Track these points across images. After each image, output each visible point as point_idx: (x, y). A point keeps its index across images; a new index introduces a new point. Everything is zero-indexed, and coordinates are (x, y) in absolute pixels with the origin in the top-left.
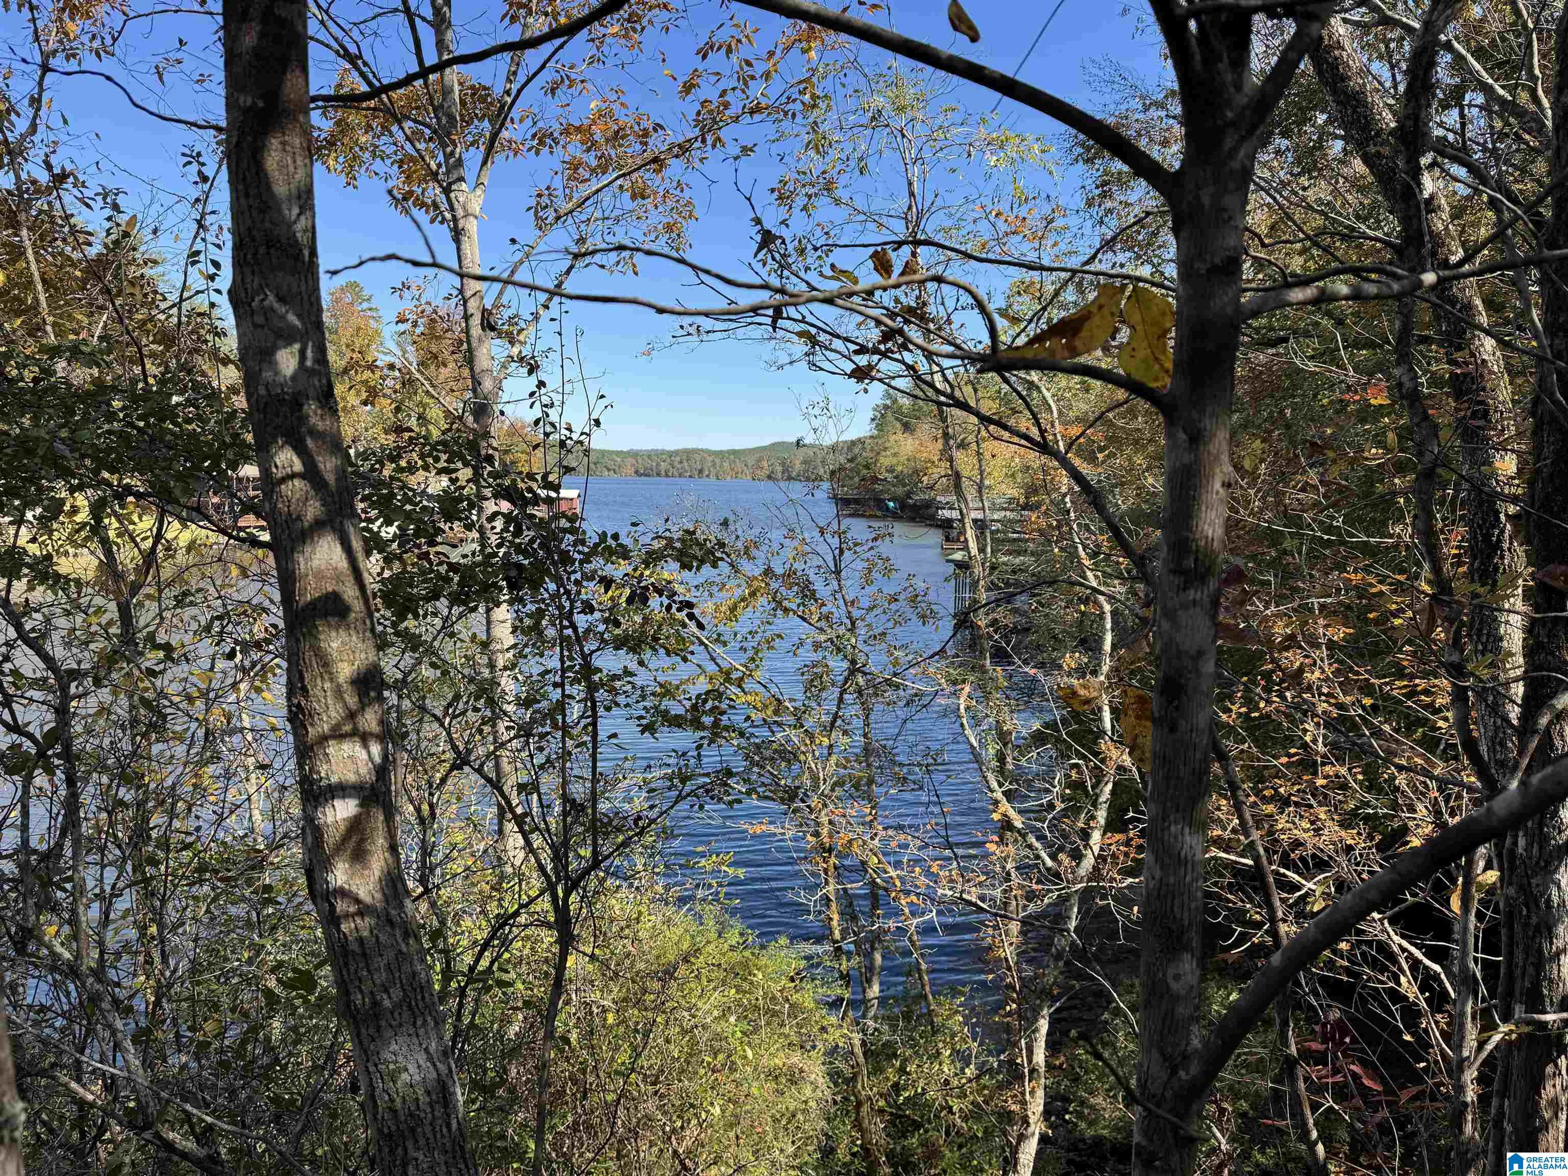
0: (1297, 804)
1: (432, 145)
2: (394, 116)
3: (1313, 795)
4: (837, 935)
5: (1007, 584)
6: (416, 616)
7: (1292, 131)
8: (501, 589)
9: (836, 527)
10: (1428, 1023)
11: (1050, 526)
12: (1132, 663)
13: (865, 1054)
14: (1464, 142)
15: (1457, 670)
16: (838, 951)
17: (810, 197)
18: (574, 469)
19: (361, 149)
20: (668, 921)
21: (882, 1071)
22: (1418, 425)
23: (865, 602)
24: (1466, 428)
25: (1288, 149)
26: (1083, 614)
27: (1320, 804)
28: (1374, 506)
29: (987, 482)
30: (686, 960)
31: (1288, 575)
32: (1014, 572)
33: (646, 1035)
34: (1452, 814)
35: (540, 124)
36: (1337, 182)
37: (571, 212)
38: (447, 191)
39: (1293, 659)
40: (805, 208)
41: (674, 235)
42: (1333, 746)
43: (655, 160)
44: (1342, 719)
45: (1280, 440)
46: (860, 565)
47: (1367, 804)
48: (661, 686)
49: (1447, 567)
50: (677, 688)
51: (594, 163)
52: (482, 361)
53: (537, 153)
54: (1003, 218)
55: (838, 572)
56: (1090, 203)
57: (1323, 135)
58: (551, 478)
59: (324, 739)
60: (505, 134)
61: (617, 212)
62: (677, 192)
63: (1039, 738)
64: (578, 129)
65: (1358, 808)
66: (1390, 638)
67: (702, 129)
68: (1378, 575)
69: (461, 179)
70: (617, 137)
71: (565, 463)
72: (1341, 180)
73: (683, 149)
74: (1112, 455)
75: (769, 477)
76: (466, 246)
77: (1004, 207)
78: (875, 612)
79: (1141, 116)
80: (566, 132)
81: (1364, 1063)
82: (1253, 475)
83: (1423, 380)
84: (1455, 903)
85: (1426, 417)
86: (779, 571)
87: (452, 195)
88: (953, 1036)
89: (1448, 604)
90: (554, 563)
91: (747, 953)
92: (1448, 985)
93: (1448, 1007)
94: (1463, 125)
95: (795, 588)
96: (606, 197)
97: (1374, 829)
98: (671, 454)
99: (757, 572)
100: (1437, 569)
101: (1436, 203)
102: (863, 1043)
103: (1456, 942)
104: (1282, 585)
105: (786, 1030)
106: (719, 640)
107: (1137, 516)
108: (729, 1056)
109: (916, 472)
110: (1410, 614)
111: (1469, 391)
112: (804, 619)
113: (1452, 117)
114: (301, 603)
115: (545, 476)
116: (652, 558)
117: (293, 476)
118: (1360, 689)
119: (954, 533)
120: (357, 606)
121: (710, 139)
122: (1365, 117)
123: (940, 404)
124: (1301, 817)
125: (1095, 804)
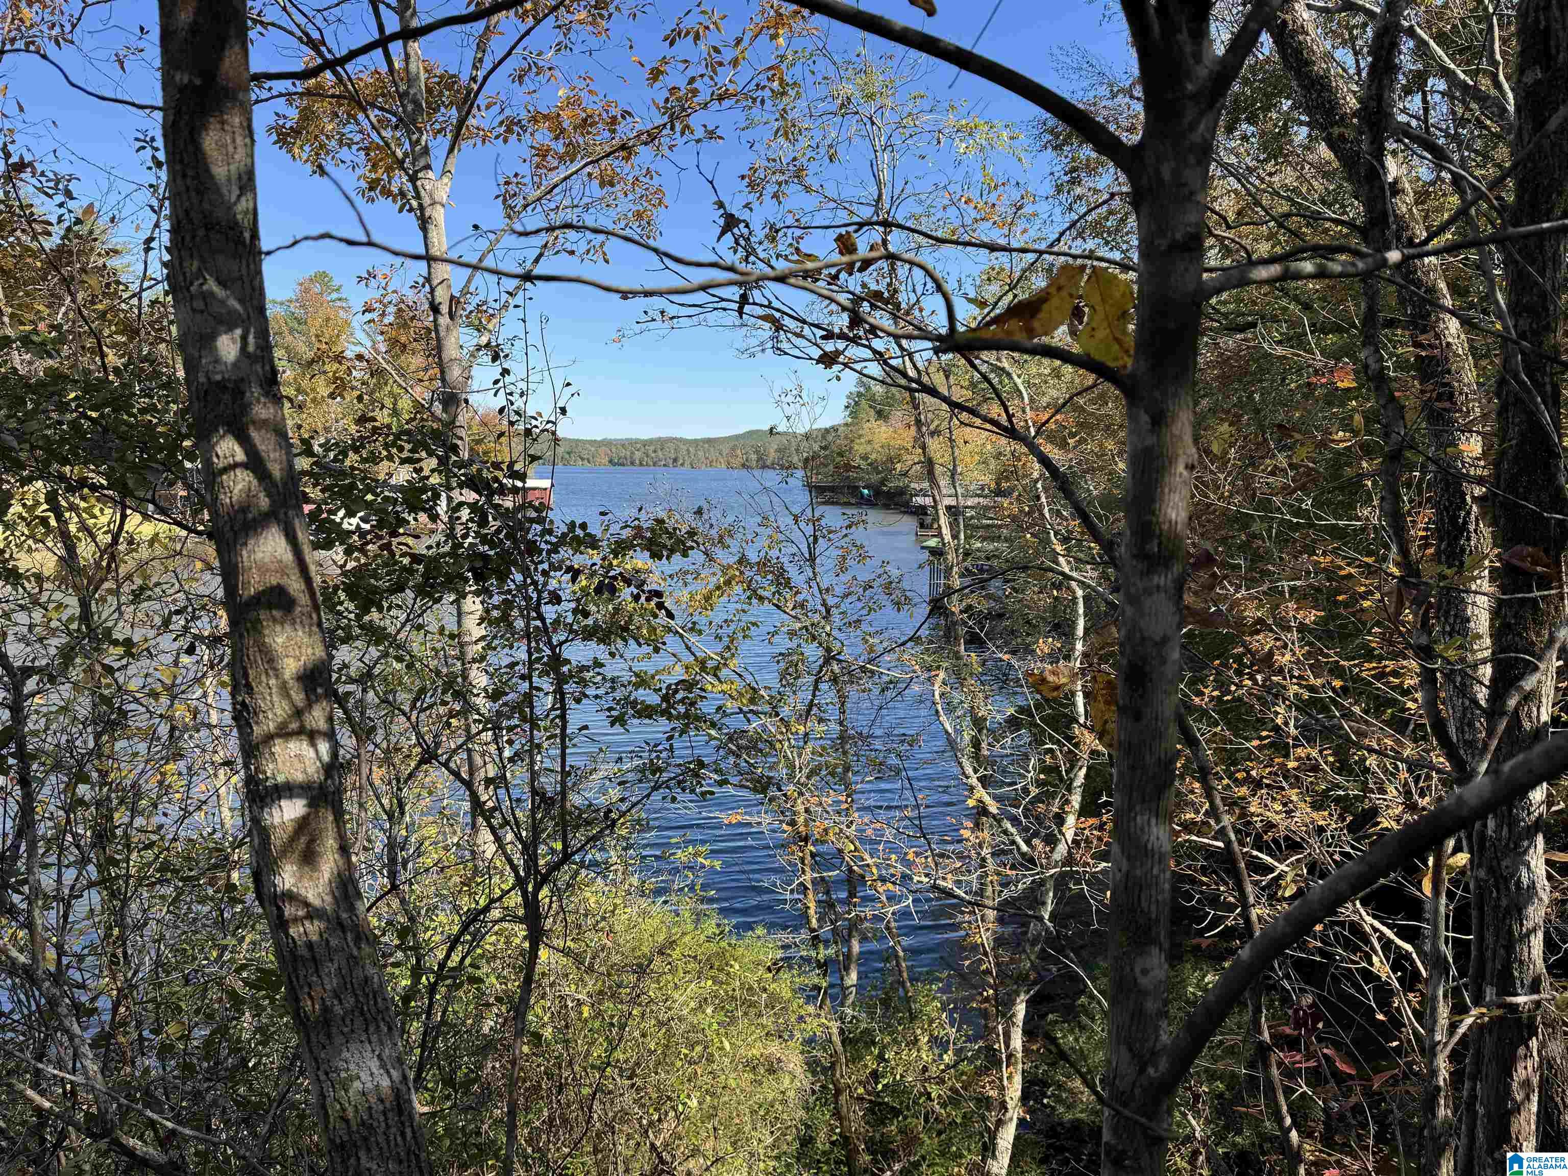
0: (1268, 786)
1: (398, 134)
2: (359, 103)
3: (1285, 777)
4: (814, 923)
5: (981, 571)
6: (380, 609)
7: (1257, 116)
8: (466, 580)
9: (810, 515)
10: (1401, 1002)
11: (1021, 511)
12: (1102, 648)
13: (843, 1042)
14: (1427, 128)
15: (1425, 653)
16: (816, 940)
17: (780, 184)
18: (539, 458)
19: (328, 137)
20: (644, 913)
21: (861, 1059)
22: (1384, 407)
23: (839, 590)
24: (1432, 410)
25: (1253, 135)
26: (1056, 598)
27: (1292, 786)
28: (1341, 489)
29: (959, 470)
30: (661, 953)
31: (1257, 558)
32: (988, 559)
33: (622, 1027)
34: (1422, 795)
35: (508, 112)
36: (1303, 168)
37: (539, 199)
38: (413, 179)
39: (1263, 642)
40: (775, 196)
41: (643, 223)
42: (1303, 728)
43: (623, 147)
44: (1313, 702)
45: (1248, 425)
46: (835, 553)
47: (1338, 786)
48: (637, 675)
49: (1414, 549)
50: (653, 677)
51: (562, 150)
52: (451, 351)
53: (505, 141)
54: (972, 205)
55: (812, 559)
56: (1059, 189)
57: (1288, 120)
58: (517, 467)
59: (269, 738)
60: (472, 121)
61: (586, 200)
62: (647, 180)
63: (1013, 723)
64: (546, 117)
65: (1328, 790)
66: (1359, 620)
67: (671, 116)
68: (1345, 558)
69: (428, 167)
70: (586, 124)
71: (531, 452)
72: (1307, 167)
73: (651, 137)
74: (1082, 441)
75: (743, 466)
76: (433, 234)
77: (974, 194)
78: (849, 600)
79: (1109, 103)
80: (534, 119)
81: (1338, 1045)
82: (1223, 460)
83: (1390, 364)
84: (1427, 886)
85: (1392, 399)
86: (753, 557)
87: (419, 183)
88: (931, 1022)
89: (1416, 586)
90: (521, 553)
91: (723, 944)
92: (1419, 964)
93: (1420, 986)
94: (1426, 110)
95: (770, 577)
96: (576, 184)
97: (1345, 810)
98: (645, 443)
99: (733, 560)
100: (1404, 551)
101: (1400, 186)
102: (842, 1031)
103: (1427, 921)
104: (1250, 569)
105: (764, 1020)
106: (694, 629)
107: (1107, 502)
108: (706, 1048)
109: (891, 460)
110: (1378, 596)
111: (1433, 375)
112: (778, 607)
113: (1415, 103)
114: (245, 597)
115: (511, 464)
116: (621, 548)
117: (235, 466)
118: (1331, 671)
119: (928, 520)
120: (304, 599)
121: (678, 127)
122: (1330, 102)
123: (912, 391)
124: (1274, 799)
125: (1069, 789)
